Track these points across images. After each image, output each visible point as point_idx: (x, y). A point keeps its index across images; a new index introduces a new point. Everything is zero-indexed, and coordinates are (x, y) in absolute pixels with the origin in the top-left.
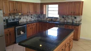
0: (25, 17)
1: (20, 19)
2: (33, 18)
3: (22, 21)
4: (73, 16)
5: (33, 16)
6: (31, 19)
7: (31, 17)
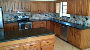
0: (37, 15)
1: (32, 16)
2: (49, 17)
3: (34, 19)
4: (84, 16)
5: (49, 15)
6: (46, 18)
7: (46, 16)
